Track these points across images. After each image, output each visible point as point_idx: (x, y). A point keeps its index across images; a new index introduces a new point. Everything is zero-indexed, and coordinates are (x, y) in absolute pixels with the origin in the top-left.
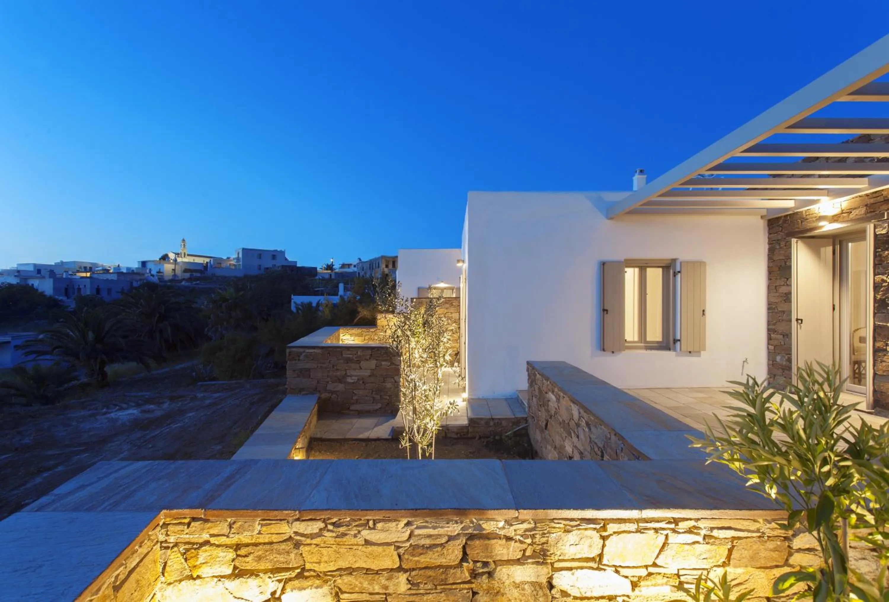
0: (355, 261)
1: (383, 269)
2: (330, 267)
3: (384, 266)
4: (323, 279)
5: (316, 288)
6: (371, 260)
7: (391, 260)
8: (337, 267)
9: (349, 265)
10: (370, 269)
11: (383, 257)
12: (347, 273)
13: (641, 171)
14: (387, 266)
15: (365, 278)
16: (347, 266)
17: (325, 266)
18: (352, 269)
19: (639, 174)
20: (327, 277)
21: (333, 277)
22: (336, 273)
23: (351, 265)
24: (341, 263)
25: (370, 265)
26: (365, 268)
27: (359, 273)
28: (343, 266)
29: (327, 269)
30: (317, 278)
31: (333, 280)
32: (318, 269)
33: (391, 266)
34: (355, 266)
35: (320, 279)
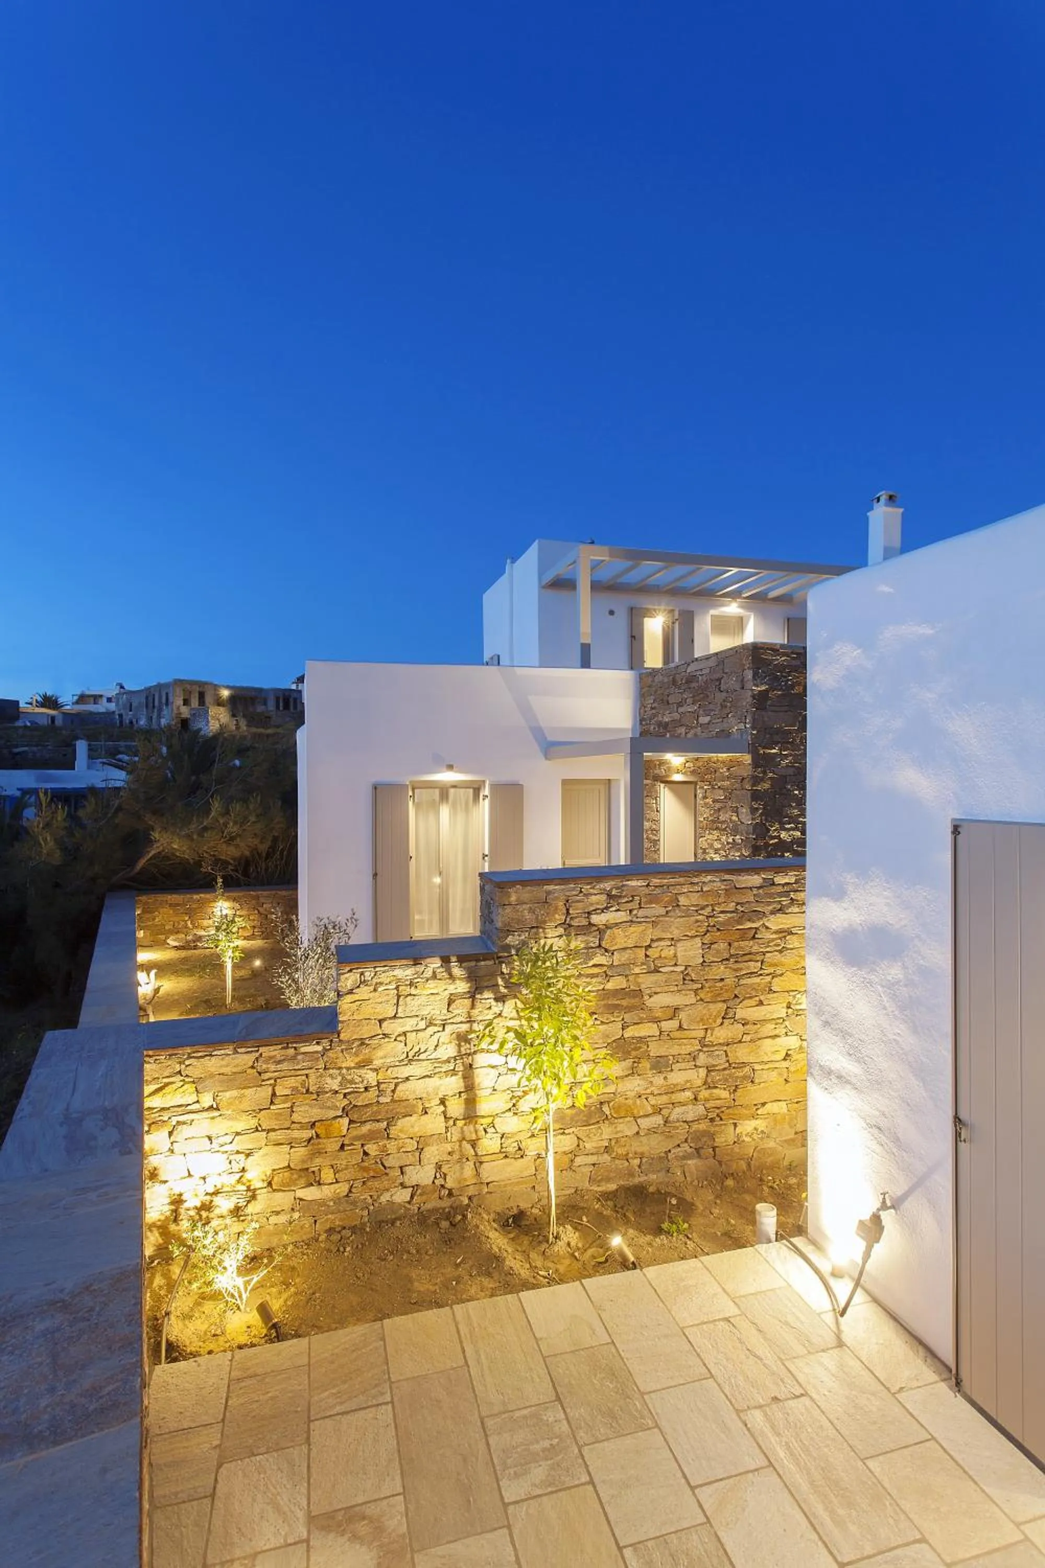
0: (113, 691)
1: (178, 708)
2: (49, 702)
3: (180, 702)
4: (35, 727)
5: (17, 746)
6: (148, 689)
7: (197, 689)
8: (67, 698)
9: (96, 698)
10: (147, 706)
11: (178, 682)
12: (91, 713)
13: (891, 498)
14: (186, 702)
15: (136, 726)
16: (92, 700)
17: (39, 699)
18: (102, 707)
19: (886, 505)
20: (44, 722)
21: (59, 722)
22: (65, 714)
23: (101, 696)
24: (79, 693)
25: (147, 698)
26: (134, 705)
27: (121, 716)
28: (82, 699)
29: (42, 705)
30: (19, 723)
31: (60, 729)
32: (22, 705)
33: (195, 703)
34: (109, 700)
35: (26, 726)
